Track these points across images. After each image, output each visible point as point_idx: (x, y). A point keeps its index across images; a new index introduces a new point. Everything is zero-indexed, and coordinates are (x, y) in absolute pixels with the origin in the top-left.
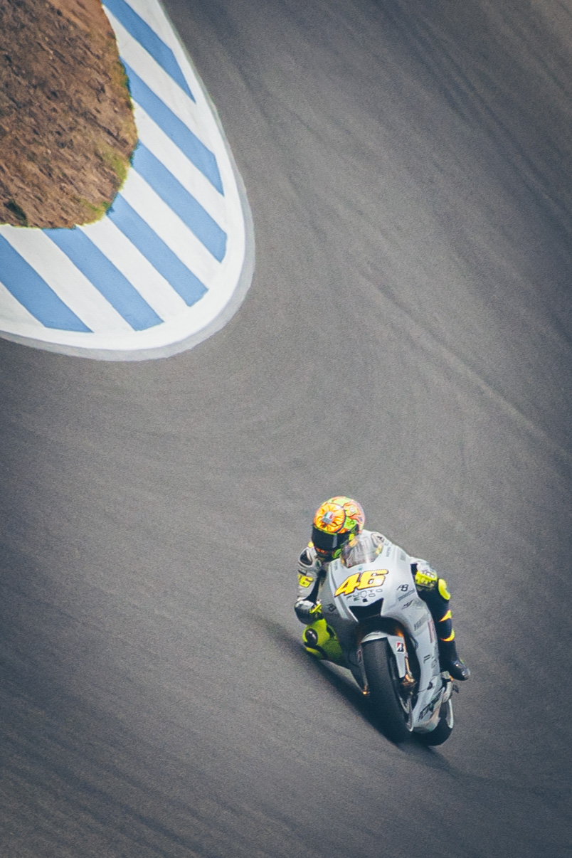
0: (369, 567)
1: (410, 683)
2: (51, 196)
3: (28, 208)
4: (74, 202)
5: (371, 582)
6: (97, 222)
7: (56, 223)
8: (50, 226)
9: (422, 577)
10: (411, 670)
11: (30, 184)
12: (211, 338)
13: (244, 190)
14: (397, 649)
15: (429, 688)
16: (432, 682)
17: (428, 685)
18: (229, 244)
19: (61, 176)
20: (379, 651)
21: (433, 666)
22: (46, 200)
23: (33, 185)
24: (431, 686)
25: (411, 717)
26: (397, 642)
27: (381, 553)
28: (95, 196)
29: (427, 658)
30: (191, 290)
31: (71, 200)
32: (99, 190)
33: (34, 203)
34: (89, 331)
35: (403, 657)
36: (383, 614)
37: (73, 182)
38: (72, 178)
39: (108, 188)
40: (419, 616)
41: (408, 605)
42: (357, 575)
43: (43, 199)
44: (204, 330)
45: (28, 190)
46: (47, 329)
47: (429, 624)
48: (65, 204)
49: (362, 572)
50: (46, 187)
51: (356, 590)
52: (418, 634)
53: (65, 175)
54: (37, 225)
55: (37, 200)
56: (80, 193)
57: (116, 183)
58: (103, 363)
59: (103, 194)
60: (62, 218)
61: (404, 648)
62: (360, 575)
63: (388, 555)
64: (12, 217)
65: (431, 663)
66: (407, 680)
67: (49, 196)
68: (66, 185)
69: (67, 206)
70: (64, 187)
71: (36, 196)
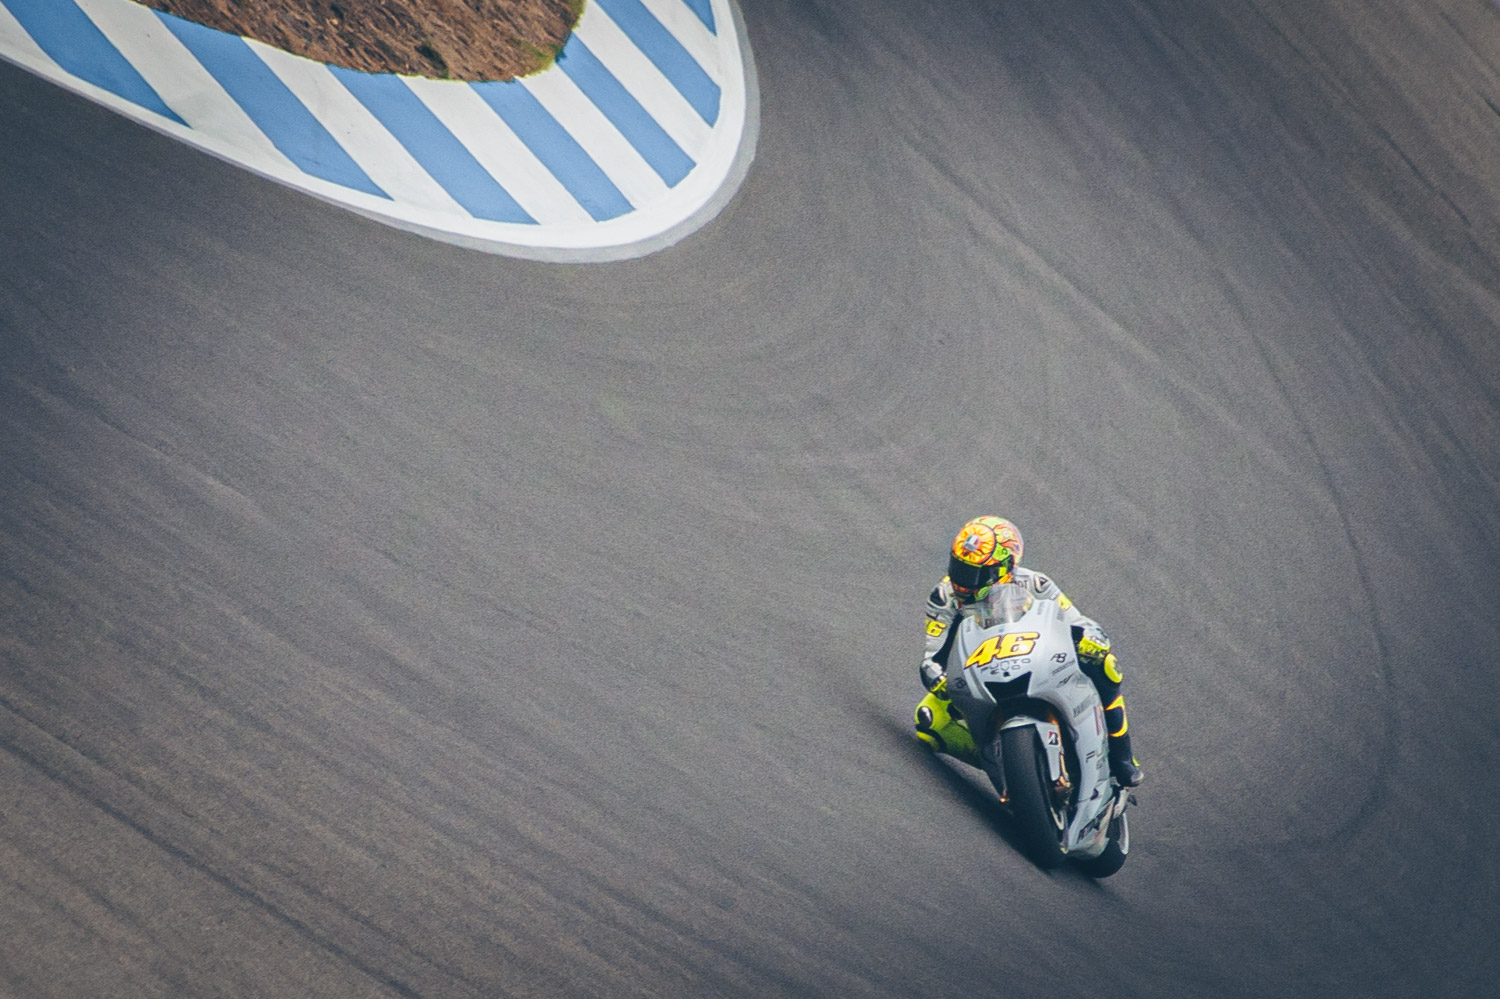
0: (1012, 628)
1: (1067, 788)
2: (480, 36)
3: (449, 56)
4: (512, 46)
5: (1015, 648)
6: (543, 72)
7: (488, 74)
8: (479, 78)
9: (1089, 644)
10: (1067, 770)
11: (452, 20)
12: (700, 231)
13: (744, 27)
14: (1049, 741)
15: (1093, 798)
16: (1098, 789)
17: (1091, 794)
18: (724, 101)
19: (493, 9)
20: (1025, 743)
21: (1099, 766)
22: (473, 42)
23: (457, 22)
24: (1095, 795)
25: (1067, 836)
26: (1048, 731)
27: (1029, 609)
28: (540, 36)
29: (1091, 755)
30: (673, 164)
31: (507, 41)
32: (545, 29)
33: (456, 47)
34: (532, 221)
35: (1058, 755)
36: (1030, 693)
37: (510, 17)
38: (509, 12)
39: (558, 25)
40: (1080, 696)
41: (1065, 681)
42: (997, 639)
43: (469, 41)
44: (689, 219)
45: (448, 28)
46: (475, 219)
47: (1095, 708)
48: (498, 48)
49: (1002, 634)
50: (473, 25)
51: (994, 659)
52: (1080, 722)
53: (498, 8)
54: (461, 77)
55: (461, 43)
56: (519, 31)
57: (570, 20)
58: (552, 267)
59: (551, 34)
60: (496, 67)
61: (1059, 739)
62: (1001, 639)
63: (1039, 613)
64: (427, 65)
65: (1095, 764)
66: (1061, 784)
67: (477, 36)
68: (499, 22)
69: (502, 51)
70: (498, 24)
71: (460, 38)
